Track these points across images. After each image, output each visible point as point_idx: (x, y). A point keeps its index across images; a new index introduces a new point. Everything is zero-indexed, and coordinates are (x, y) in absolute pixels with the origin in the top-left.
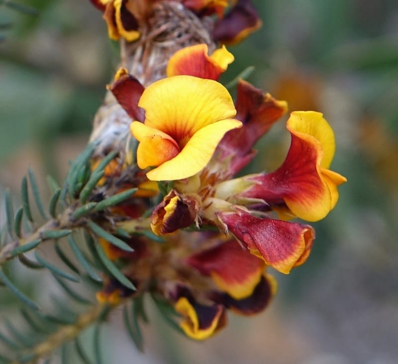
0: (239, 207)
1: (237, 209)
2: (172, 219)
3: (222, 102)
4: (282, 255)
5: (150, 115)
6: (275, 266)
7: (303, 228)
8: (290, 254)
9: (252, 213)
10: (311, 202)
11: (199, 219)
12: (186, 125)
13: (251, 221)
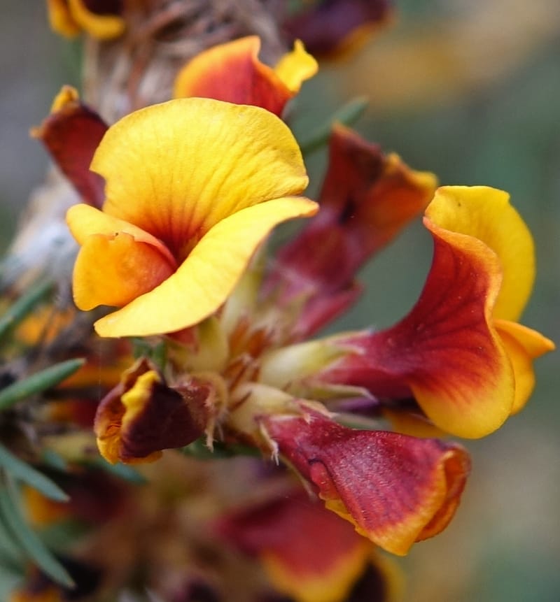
0: (308, 404)
1: (303, 408)
2: (138, 426)
3: (277, 158)
4: (395, 512)
5: (113, 191)
6: (375, 538)
7: (445, 449)
8: (411, 510)
9: (335, 418)
10: (470, 393)
11: (216, 430)
12: (193, 210)
13: (331, 434)
